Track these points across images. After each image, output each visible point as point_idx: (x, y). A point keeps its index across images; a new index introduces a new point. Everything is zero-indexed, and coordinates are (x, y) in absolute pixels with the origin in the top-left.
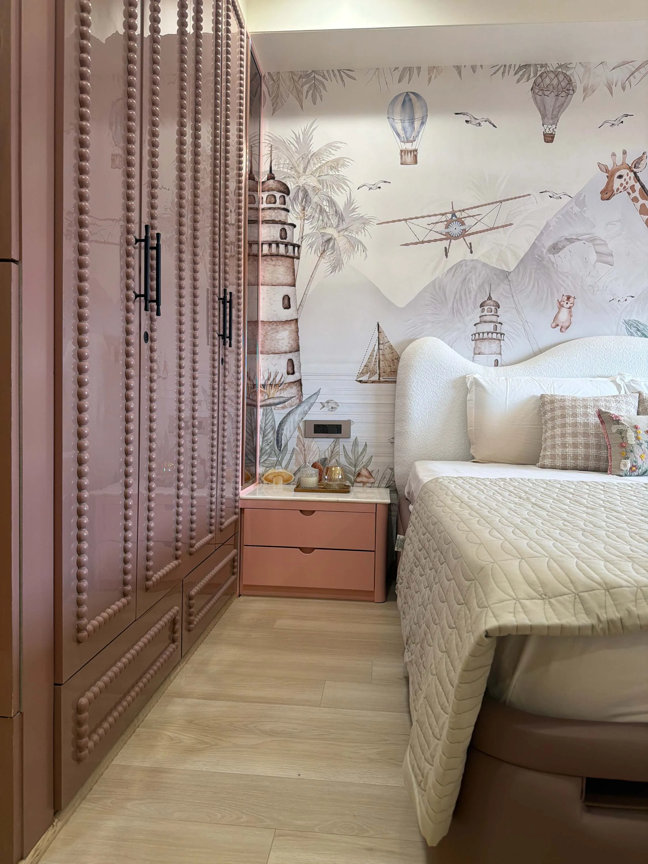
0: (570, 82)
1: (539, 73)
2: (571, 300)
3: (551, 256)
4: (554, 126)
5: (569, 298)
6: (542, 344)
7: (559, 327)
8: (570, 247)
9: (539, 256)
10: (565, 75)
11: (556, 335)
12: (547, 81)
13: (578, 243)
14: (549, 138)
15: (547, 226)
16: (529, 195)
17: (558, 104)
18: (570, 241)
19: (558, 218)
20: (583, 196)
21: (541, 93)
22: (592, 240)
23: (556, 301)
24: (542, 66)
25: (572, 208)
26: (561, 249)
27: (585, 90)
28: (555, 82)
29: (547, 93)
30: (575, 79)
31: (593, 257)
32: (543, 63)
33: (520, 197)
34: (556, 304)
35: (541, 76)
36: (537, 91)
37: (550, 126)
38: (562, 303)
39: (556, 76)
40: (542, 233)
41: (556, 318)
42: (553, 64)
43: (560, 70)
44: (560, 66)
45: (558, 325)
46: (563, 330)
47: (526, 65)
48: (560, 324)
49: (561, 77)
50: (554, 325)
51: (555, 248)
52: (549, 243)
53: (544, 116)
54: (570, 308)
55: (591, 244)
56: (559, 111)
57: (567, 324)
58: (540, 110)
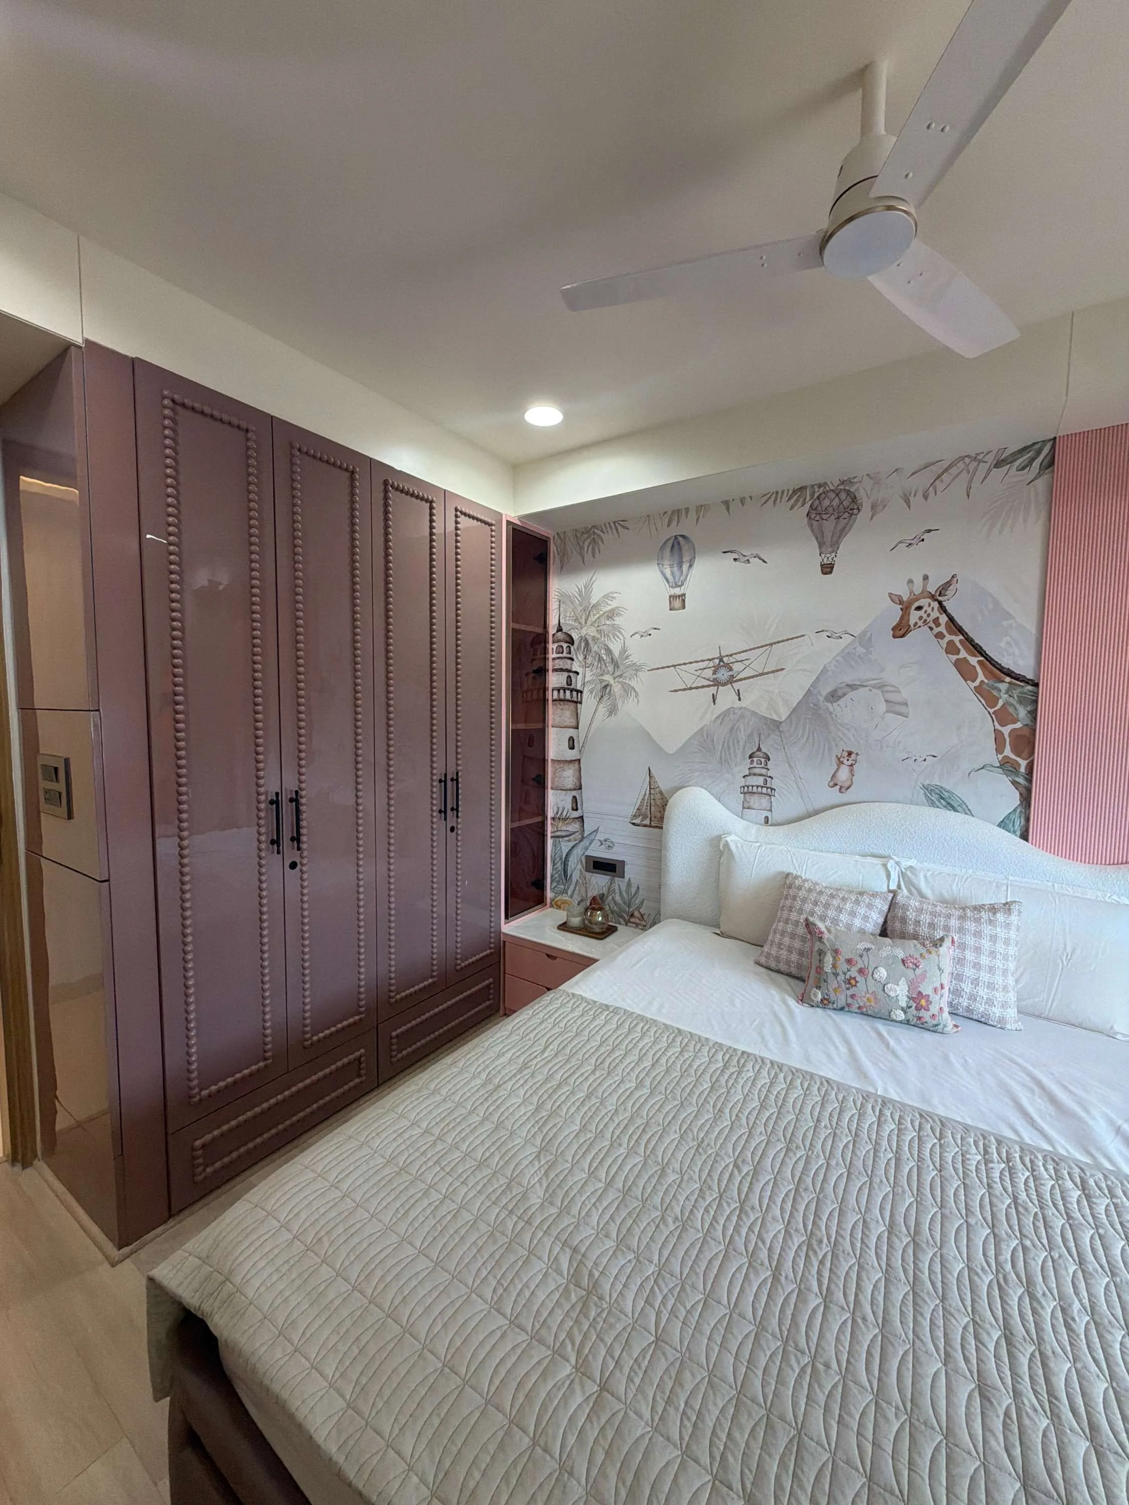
0: (854, 499)
1: (816, 495)
2: (853, 756)
3: (829, 705)
4: (833, 555)
5: (850, 754)
6: (818, 805)
7: (838, 787)
8: (852, 694)
9: (815, 705)
10: (848, 492)
11: (835, 796)
12: (826, 503)
13: (861, 690)
14: (827, 569)
15: (824, 671)
16: (803, 636)
17: (840, 527)
18: (852, 687)
19: (837, 661)
20: (869, 634)
21: (818, 518)
22: (881, 686)
23: (834, 755)
24: (820, 486)
25: (855, 649)
26: (840, 697)
27: (874, 507)
28: (836, 502)
29: (825, 517)
30: (861, 495)
31: (883, 707)
32: (822, 482)
33: (793, 639)
34: (834, 760)
35: (818, 498)
36: (813, 516)
37: (828, 555)
38: (842, 759)
39: (837, 495)
40: (818, 679)
41: (834, 776)
42: (833, 481)
43: (842, 487)
44: (843, 483)
45: (836, 785)
46: (843, 790)
47: (801, 488)
48: (840, 784)
49: (843, 496)
50: (832, 784)
51: (834, 696)
52: (826, 690)
53: (821, 545)
54: (851, 765)
55: (878, 692)
56: (840, 537)
57: (847, 784)
58: (817, 538)
